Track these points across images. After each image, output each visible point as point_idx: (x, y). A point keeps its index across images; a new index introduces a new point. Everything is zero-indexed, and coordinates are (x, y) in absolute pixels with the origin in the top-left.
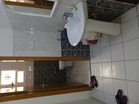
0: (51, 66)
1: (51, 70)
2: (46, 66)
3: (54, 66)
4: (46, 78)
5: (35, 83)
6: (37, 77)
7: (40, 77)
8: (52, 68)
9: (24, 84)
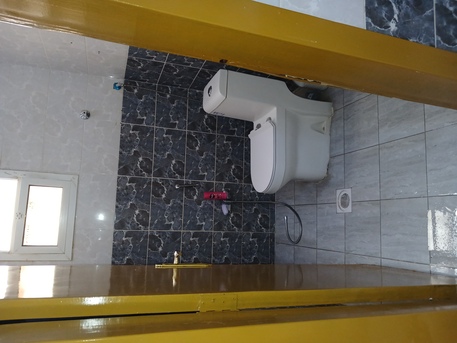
0: (202, 177)
1: (206, 196)
2: (181, 174)
3: (221, 178)
4: (175, 236)
5: (118, 252)
6: (133, 228)
7: (145, 224)
8: (209, 186)
9: (63, 258)
